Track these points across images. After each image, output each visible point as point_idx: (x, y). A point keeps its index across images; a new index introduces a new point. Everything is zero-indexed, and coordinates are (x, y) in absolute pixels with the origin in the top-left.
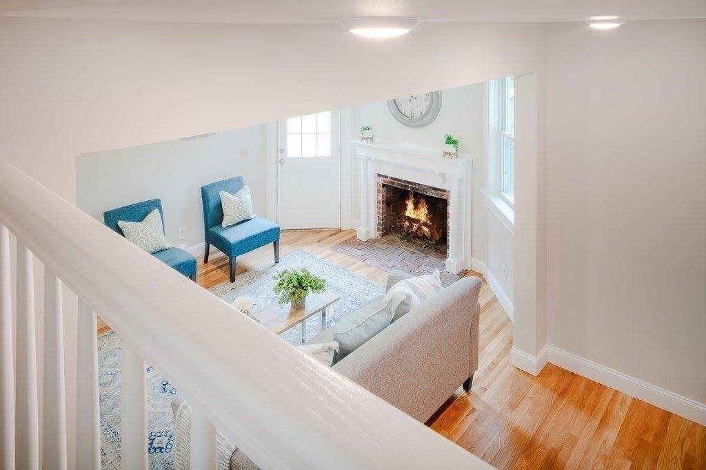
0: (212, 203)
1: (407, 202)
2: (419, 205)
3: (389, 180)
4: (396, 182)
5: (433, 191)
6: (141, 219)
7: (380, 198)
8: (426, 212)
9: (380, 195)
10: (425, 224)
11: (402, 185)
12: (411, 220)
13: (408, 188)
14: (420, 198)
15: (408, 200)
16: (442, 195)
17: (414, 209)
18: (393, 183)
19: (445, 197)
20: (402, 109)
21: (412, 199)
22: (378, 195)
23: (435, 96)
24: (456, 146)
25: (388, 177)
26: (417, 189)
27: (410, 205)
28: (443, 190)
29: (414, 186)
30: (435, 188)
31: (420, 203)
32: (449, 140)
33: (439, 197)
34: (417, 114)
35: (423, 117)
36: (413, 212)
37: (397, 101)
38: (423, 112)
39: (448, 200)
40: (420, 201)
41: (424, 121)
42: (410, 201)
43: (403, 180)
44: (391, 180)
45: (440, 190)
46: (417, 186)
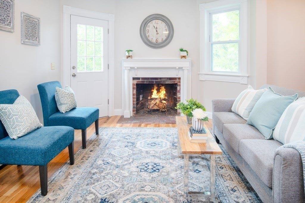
1: (152, 90)
3: (141, 80)
4: (146, 81)
5: (170, 81)
7: (135, 92)
8: (165, 92)
9: (135, 90)
10: (164, 100)
11: (150, 82)
12: (155, 99)
13: (153, 82)
14: (161, 86)
16: (174, 82)
18: (144, 82)
19: (176, 82)
20: (150, 39)
21: (156, 88)
22: (133, 91)
23: (171, 30)
24: (187, 52)
25: (141, 79)
26: (160, 82)
27: (155, 92)
28: (175, 79)
29: (157, 81)
30: (171, 79)
31: (161, 89)
32: (182, 50)
33: (173, 83)
34: (160, 41)
35: (163, 42)
36: (156, 94)
37: (147, 35)
38: (164, 39)
39: (178, 84)
40: (161, 88)
41: (164, 44)
42: (155, 89)
43: (151, 78)
44: (142, 81)
45: (173, 80)
46: (159, 80)
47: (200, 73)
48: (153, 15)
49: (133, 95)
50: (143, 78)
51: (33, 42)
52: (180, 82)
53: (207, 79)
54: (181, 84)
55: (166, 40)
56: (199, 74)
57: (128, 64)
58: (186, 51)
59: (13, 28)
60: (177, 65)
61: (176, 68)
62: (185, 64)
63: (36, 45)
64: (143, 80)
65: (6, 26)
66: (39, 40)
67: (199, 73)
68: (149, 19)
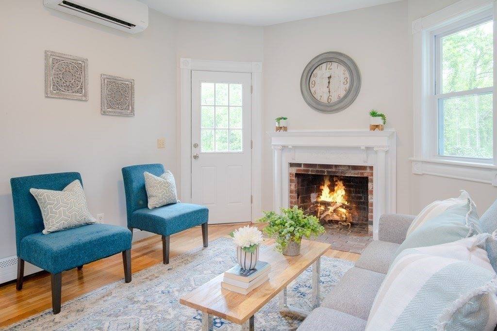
0: (135, 185)
1: (322, 187)
2: (336, 188)
3: (302, 168)
4: (310, 169)
5: (353, 171)
6: (61, 188)
7: (293, 187)
8: (344, 193)
9: (293, 185)
10: (342, 206)
11: (317, 171)
12: (326, 204)
13: (324, 172)
14: (336, 181)
15: (324, 185)
16: (362, 173)
17: (330, 192)
18: (308, 171)
19: (365, 175)
20: (317, 96)
21: (327, 183)
22: (290, 185)
23: (355, 78)
24: (384, 119)
25: (302, 165)
26: (335, 172)
27: (326, 190)
28: (364, 168)
29: (330, 170)
30: (355, 168)
31: (337, 185)
32: (374, 114)
33: (359, 176)
34: (334, 99)
35: (341, 100)
36: (328, 195)
37: (313, 90)
38: (342, 96)
39: (369, 177)
40: (336, 183)
41: (342, 104)
42: (326, 186)
43: (319, 165)
44: (305, 169)
45: (359, 169)
46: (334, 170)
47: (414, 158)
48: (322, 54)
49: (291, 192)
50: (306, 165)
51: (122, 111)
52: (372, 175)
53: (426, 173)
54: (375, 178)
55: (345, 97)
56: (412, 161)
57: (278, 140)
58: (381, 115)
59: (85, 96)
60: (363, 142)
61: (360, 147)
62: (379, 140)
63: (127, 116)
64: (306, 167)
65: (74, 94)
66: (133, 108)
67: (412, 159)
68: (315, 62)
